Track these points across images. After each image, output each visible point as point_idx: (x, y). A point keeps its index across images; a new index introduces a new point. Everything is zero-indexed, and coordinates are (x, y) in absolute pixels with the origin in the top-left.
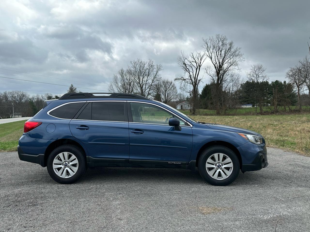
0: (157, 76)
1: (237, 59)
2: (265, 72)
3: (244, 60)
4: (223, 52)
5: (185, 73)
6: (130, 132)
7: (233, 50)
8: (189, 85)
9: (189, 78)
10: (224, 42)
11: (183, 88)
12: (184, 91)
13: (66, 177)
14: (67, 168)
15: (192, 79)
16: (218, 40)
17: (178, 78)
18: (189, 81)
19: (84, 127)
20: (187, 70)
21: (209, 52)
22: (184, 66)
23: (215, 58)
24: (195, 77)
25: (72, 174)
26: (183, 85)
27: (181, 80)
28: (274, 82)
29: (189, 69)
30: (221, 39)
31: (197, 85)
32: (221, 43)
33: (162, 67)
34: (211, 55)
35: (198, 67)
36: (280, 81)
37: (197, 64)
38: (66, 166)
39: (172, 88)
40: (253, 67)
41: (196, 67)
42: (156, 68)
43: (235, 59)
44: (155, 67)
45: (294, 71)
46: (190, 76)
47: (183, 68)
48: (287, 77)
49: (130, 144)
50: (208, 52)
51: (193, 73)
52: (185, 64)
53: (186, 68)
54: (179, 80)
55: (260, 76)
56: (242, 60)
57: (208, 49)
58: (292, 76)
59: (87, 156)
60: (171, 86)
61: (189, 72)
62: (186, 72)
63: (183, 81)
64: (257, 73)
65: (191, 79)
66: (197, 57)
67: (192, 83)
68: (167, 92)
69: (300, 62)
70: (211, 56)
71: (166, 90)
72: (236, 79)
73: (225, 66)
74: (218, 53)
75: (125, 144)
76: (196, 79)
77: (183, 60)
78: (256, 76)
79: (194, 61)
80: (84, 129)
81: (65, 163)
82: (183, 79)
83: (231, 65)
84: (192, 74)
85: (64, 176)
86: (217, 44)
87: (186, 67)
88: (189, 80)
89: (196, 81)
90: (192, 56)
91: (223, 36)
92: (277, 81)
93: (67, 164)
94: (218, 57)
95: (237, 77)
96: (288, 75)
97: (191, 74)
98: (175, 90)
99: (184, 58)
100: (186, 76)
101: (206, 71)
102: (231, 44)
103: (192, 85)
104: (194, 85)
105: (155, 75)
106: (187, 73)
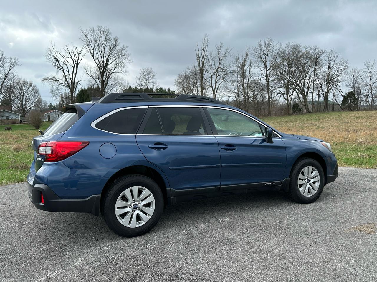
0: (10, 74)
1: (123, 59)
2: (155, 77)
3: (131, 61)
4: (107, 49)
5: (58, 72)
6: (220, 149)
7: (119, 48)
8: (64, 88)
9: (64, 79)
10: (108, 36)
11: (56, 91)
12: (57, 96)
13: (137, 226)
14: (137, 212)
15: (68, 80)
16: (101, 32)
17: (48, 78)
18: (63, 83)
19: (160, 146)
20: (60, 67)
21: (90, 46)
22: (55, 61)
23: (97, 56)
24: (71, 78)
25: (146, 219)
26: (55, 87)
27: (53, 80)
28: (158, 89)
29: (62, 67)
30: (104, 33)
31: (75, 89)
32: (104, 38)
33: (19, 61)
34: (92, 51)
35: (75, 65)
36: (164, 89)
37: (73, 60)
38: (135, 207)
39: (33, 92)
40: (142, 70)
41: (73, 65)
42: (8, 62)
43: (122, 59)
44: (8, 60)
45: (182, 78)
46: (65, 76)
47: (53, 64)
48: (176, 84)
49: (222, 165)
50: (88, 46)
51: (68, 72)
52: (58, 60)
53: (59, 65)
54: (49, 81)
55: (150, 81)
56: (129, 61)
57: (88, 43)
58: (180, 83)
59: (168, 189)
60: (30, 89)
61: (63, 71)
62: (58, 70)
63: (56, 83)
64: (146, 78)
65: (66, 80)
66: (73, 52)
67: (69, 86)
68: (25, 97)
69: (188, 69)
70: (92, 53)
71: (24, 94)
72: (121, 83)
73: (110, 66)
74: (100, 50)
75: (215, 165)
76: (73, 81)
77: (54, 54)
78: (145, 81)
79: (70, 56)
80: (161, 148)
81: (133, 204)
82: (55, 80)
83: (118, 66)
84: (68, 74)
85: (134, 224)
86: (98, 37)
87: (59, 63)
88: (63, 81)
89: (74, 84)
90: (66, 50)
91: (107, 29)
92: (161, 88)
93: (136, 204)
94: (101, 54)
95: (121, 82)
96: (177, 83)
97: (66, 73)
98: (37, 95)
99: (56, 51)
100: (60, 76)
101: (85, 71)
102: (116, 40)
103: (67, 88)
104: (71, 88)
105: (8, 71)
106: (60, 72)
